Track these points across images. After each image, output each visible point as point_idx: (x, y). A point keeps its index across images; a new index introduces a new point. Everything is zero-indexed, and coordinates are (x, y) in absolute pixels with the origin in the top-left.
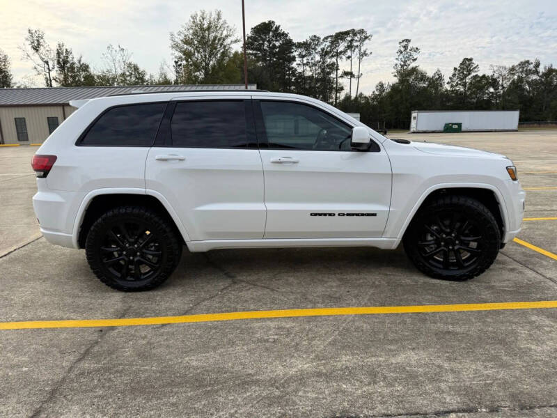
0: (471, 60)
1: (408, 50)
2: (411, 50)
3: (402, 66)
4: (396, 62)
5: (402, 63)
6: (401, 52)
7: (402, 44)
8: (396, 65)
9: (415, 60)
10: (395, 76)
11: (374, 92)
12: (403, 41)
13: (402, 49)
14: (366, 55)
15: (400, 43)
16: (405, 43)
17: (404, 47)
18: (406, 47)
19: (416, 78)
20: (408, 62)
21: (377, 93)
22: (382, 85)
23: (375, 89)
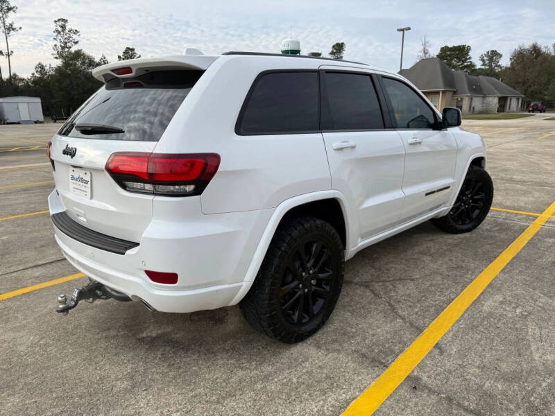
0: (133, 50)
1: (67, 31)
2: (70, 31)
3: (63, 48)
4: (55, 42)
5: (63, 45)
6: (59, 33)
7: (58, 23)
8: (55, 45)
9: (76, 43)
10: (56, 58)
11: (33, 74)
12: (59, 20)
13: (60, 29)
14: (14, 29)
15: (55, 22)
16: (61, 23)
17: (62, 27)
18: (63, 27)
19: (83, 63)
20: (69, 45)
21: (38, 75)
22: (42, 67)
23: (34, 71)
